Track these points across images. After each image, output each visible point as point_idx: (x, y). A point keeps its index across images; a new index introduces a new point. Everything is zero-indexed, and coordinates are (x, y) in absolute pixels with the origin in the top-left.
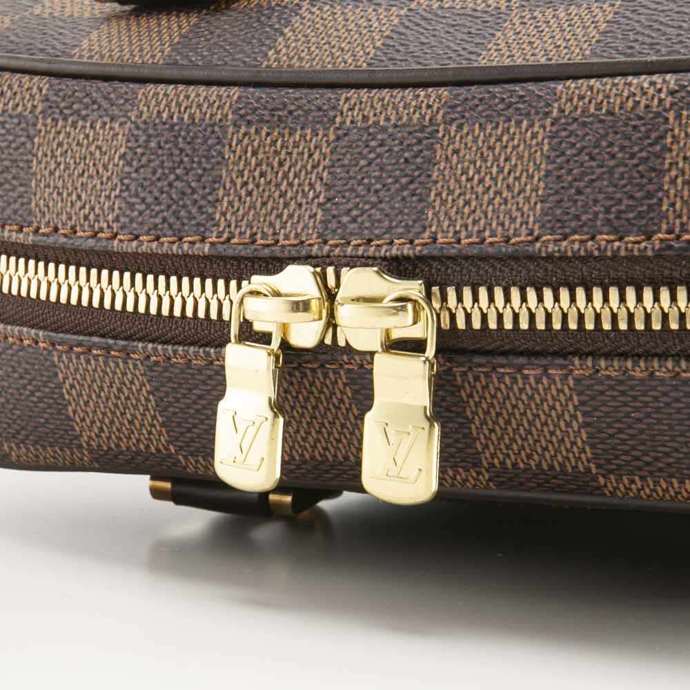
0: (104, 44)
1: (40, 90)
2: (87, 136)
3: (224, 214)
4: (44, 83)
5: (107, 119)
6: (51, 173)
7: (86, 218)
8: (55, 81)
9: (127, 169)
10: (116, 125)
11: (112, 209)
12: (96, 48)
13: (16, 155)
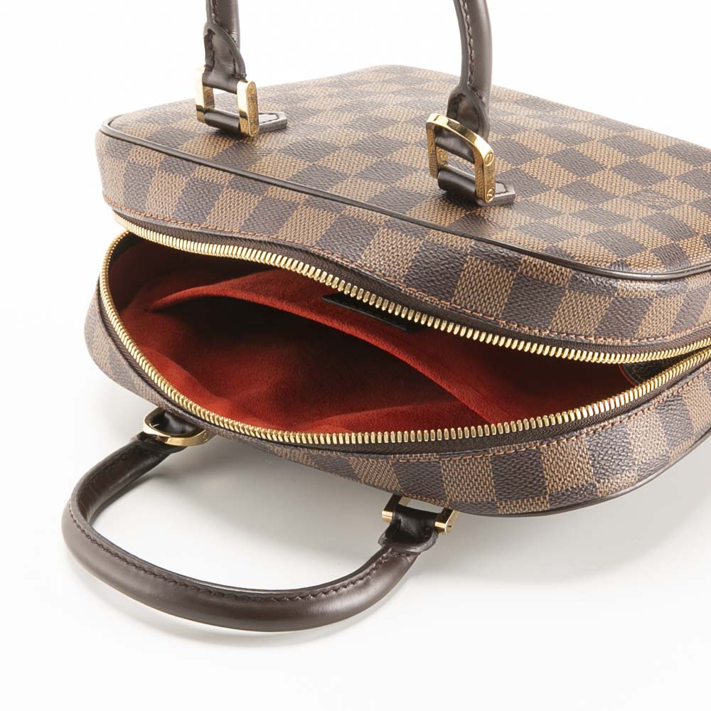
0: (192, 146)
1: (160, 158)
2: (172, 180)
3: (210, 218)
4: (163, 156)
5: (182, 175)
6: (155, 193)
7: (162, 212)
8: (167, 156)
9: (183, 195)
10: (184, 178)
11: (172, 210)
12: (189, 147)
13: (145, 184)
